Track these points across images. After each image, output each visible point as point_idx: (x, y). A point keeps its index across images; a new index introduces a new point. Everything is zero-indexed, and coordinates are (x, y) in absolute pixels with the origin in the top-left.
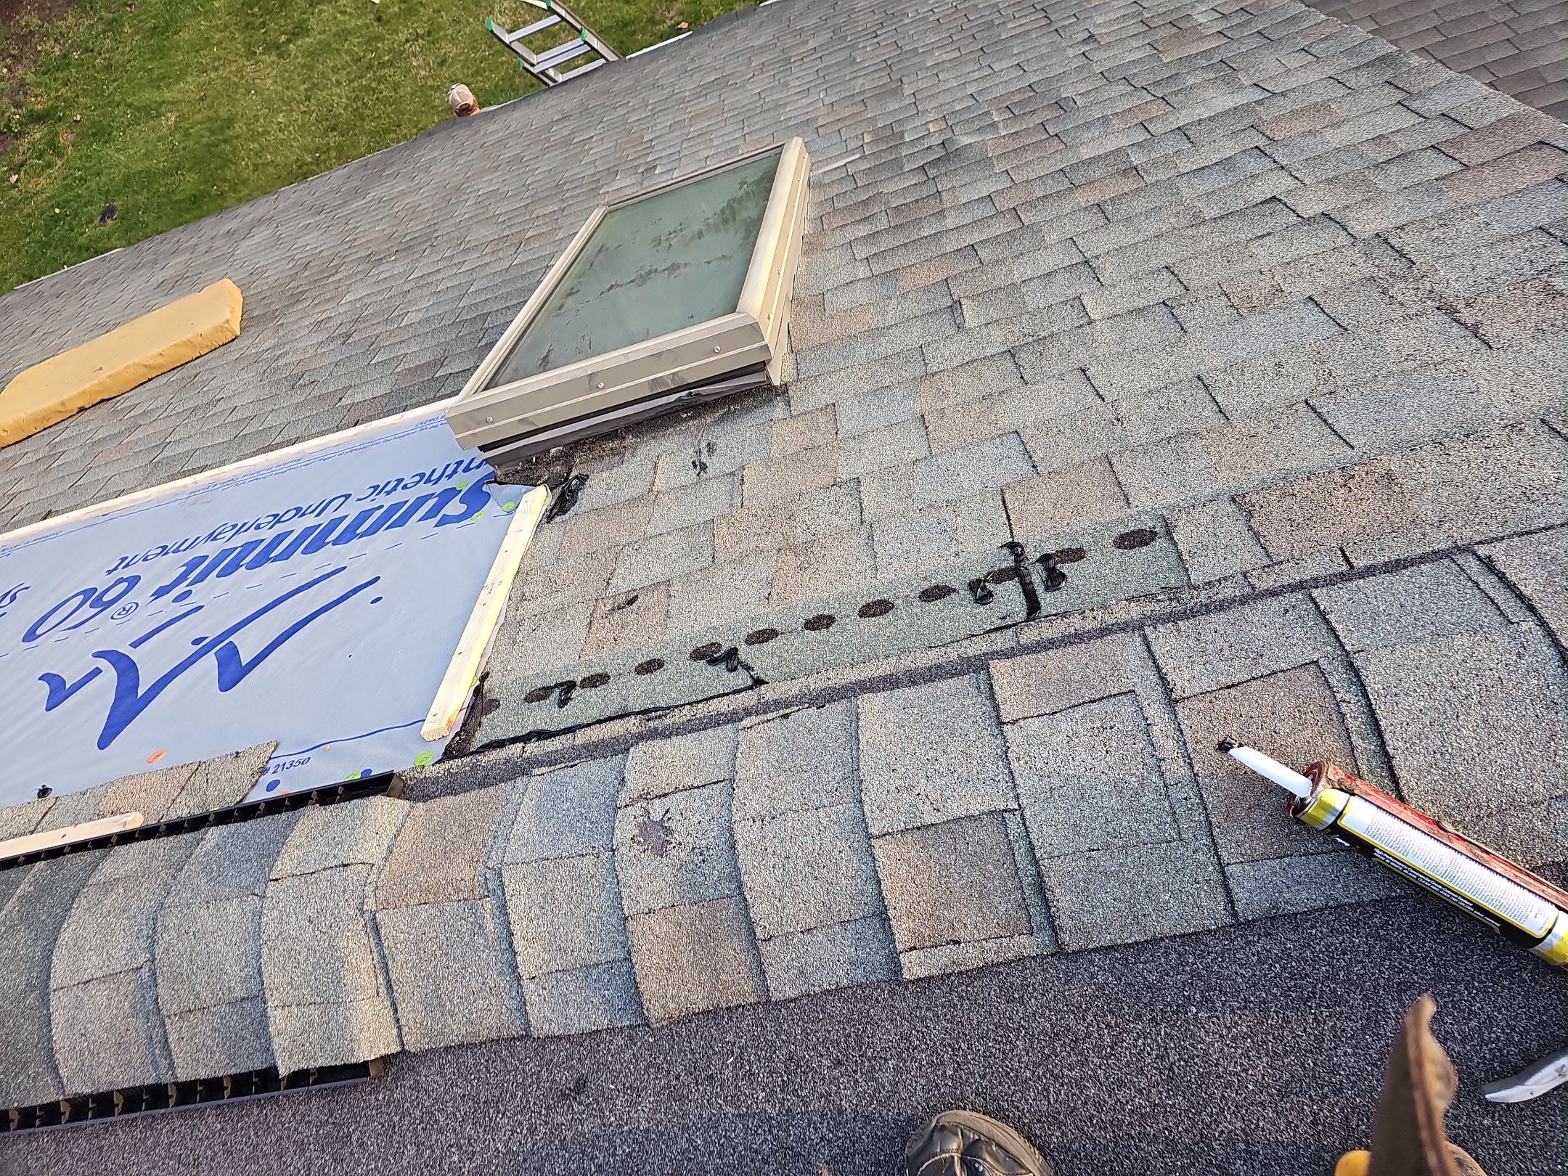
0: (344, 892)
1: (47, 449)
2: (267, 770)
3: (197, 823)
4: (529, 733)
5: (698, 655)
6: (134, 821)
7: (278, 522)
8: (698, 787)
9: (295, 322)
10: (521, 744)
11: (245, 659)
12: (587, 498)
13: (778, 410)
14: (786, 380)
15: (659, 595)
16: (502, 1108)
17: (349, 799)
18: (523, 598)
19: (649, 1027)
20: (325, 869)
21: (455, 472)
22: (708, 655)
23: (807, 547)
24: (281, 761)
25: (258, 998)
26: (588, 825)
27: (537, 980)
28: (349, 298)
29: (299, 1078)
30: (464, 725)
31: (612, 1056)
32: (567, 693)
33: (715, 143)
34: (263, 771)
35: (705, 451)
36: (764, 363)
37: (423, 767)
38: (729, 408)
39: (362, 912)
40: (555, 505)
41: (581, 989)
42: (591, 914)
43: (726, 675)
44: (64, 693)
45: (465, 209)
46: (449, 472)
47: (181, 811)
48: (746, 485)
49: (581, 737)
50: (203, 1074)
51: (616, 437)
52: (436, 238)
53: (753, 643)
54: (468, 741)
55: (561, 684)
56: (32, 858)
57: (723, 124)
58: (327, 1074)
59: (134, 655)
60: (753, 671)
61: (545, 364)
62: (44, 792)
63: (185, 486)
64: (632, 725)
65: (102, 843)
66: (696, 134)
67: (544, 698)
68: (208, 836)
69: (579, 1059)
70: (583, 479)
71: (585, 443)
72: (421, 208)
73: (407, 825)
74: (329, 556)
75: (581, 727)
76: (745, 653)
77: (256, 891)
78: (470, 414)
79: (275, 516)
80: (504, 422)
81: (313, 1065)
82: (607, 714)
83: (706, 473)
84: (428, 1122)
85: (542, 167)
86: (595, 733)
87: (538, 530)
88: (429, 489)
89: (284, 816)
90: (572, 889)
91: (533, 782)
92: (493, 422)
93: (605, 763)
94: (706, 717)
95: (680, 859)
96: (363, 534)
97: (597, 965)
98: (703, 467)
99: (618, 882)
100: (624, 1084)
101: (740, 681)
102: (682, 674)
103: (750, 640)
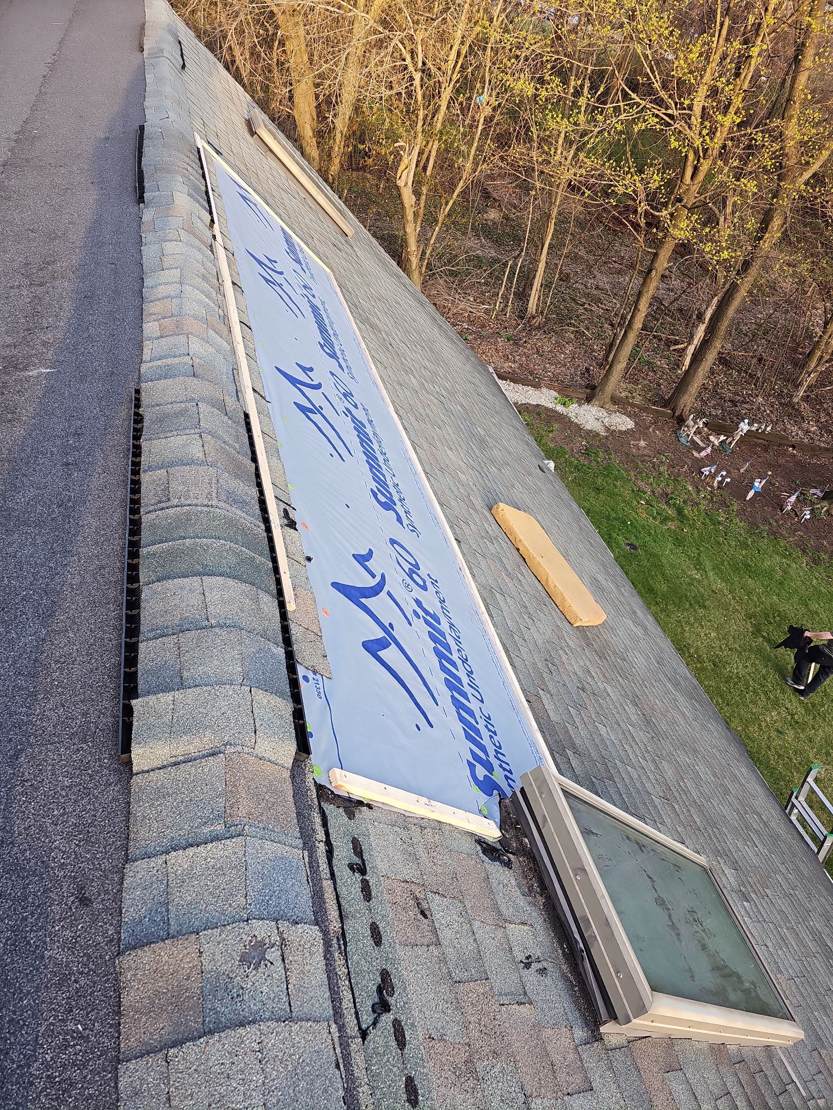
0: (240, 733)
1: (494, 536)
2: (315, 675)
3: (287, 642)
4: (331, 844)
5: (385, 976)
6: (291, 607)
7: (463, 662)
8: (287, 988)
9: (587, 657)
10: (324, 840)
11: (382, 654)
12: (496, 870)
13: (580, 1033)
14: (605, 1038)
15: (429, 937)
16: (82, 843)
17: (295, 729)
18: (423, 828)
19: (118, 954)
20: (254, 719)
21: (504, 769)
22: (385, 985)
23: (473, 1072)
24: (320, 682)
25: (182, 686)
26: (267, 898)
27: (164, 866)
28: (608, 688)
29: (128, 711)
30: (338, 796)
31: (101, 926)
32: (358, 869)
33: (780, 952)
34: (315, 672)
35: (540, 966)
36: (616, 1018)
37: (313, 772)
38: (576, 986)
39: (225, 745)
40: (488, 844)
41: (153, 899)
42: (204, 905)
43: (369, 1003)
44: (361, 561)
46: (504, 765)
47: (295, 630)
48: (516, 1006)
49: (327, 884)
50: (141, 656)
51: (542, 889)
52: (659, 740)
53: (394, 1026)
54: (328, 800)
55: (364, 864)
56: (274, 560)
57: (796, 958)
58: (128, 728)
59: (383, 594)
60: (373, 1029)
61: (587, 833)
62: (309, 559)
63: (480, 608)
64: (335, 925)
65: (280, 593)
66: (783, 934)
67: (355, 852)
68: (279, 649)
69: (104, 900)
70: (508, 864)
71: (534, 864)
72: (677, 728)
73: (276, 767)
74: (444, 694)
75: (335, 884)
76: (387, 1019)
77: (245, 680)
78: (545, 782)
79: (467, 660)
80: (542, 805)
81: (135, 719)
82: (343, 902)
83: (523, 969)
84: (83, 793)
85: (726, 810)
86: (329, 896)
87: (472, 834)
88: (492, 753)
89: (288, 690)
90: (224, 889)
91: (298, 852)
92: (541, 797)
93: (309, 906)
94: (339, 988)
95: (236, 976)
96: (459, 714)
97: (168, 910)
98: (528, 966)
99: (224, 925)
100: (79, 936)
101: (365, 1017)
102: (370, 963)
103: (397, 1024)
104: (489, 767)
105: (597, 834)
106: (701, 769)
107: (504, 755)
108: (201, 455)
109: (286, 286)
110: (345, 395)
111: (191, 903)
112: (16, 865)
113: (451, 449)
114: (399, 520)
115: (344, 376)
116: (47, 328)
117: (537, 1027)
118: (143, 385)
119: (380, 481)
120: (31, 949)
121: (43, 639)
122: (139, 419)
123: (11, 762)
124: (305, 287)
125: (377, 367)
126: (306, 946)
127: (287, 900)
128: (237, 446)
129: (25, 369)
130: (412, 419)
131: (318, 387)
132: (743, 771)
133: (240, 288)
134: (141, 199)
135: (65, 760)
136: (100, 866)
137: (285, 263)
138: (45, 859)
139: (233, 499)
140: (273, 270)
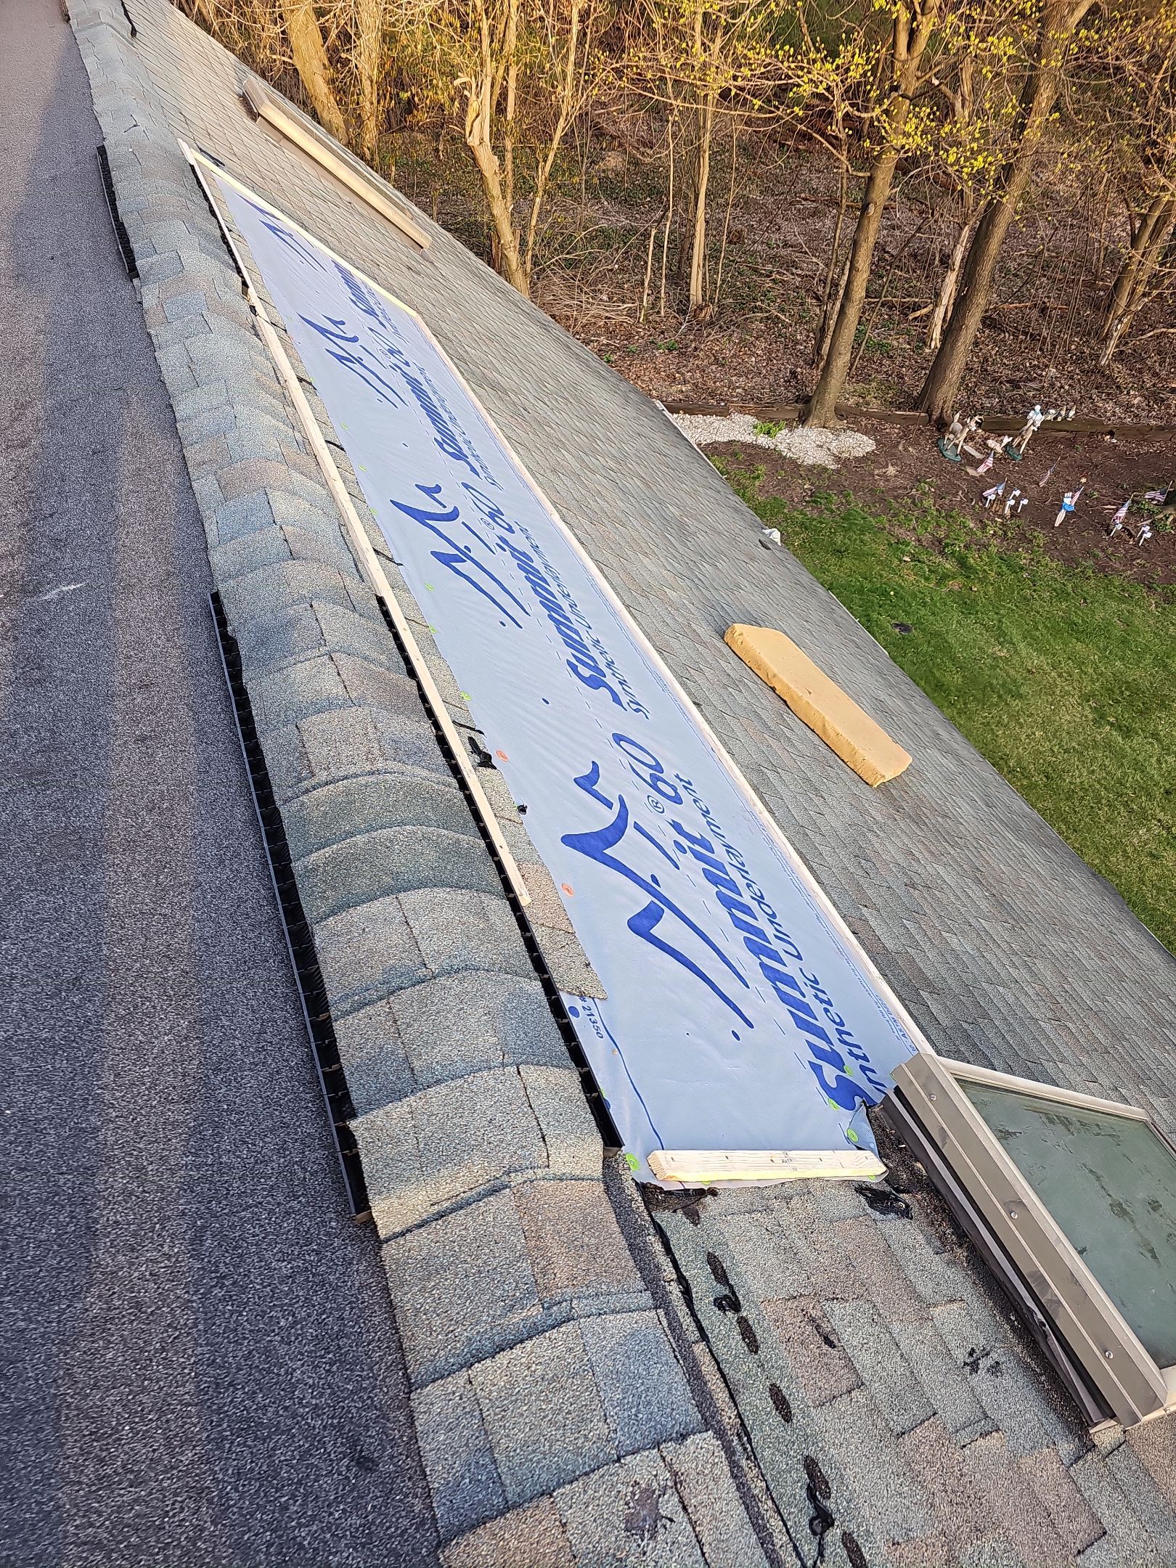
0: (523, 1147)
1: (738, 677)
2: (584, 1000)
3: (539, 964)
4: (686, 1280)
5: (810, 1465)
6: (524, 900)
7: (759, 903)
8: (703, 1554)
9: (902, 830)
10: (675, 1276)
11: (657, 931)
12: (893, 1226)
13: (1067, 1447)
14: (1098, 1441)
15: (846, 1378)
16: (335, 1368)
17: (592, 1111)
18: (788, 1199)
19: (438, 1546)
20: (536, 1118)
21: (857, 1057)
22: (817, 1486)
24: (594, 1011)
25: (416, 1085)
26: (633, 1410)
27: (468, 1387)
28: (941, 869)
29: (348, 1139)
30: (670, 1193)
31: (401, 1500)
32: (728, 1304)
34: (582, 996)
35: (990, 1361)
36: (1113, 1416)
37: (629, 1169)
38: (1041, 1375)
40: (872, 1190)
41: (467, 1445)
42: (547, 1444)
43: (805, 1521)
44: (589, 787)
45: (1057, 945)
46: (855, 1050)
47: (540, 935)
48: (981, 1441)
49: (700, 1349)
50: (341, 1044)
51: (959, 1237)
52: (1022, 928)
53: (845, 1546)
54: (659, 1204)
55: (734, 1293)
56: (485, 833)
58: (354, 1167)
59: (630, 830)
60: (821, 1563)
61: (1003, 1136)
62: (522, 809)
63: (755, 805)
64: (729, 1415)
65: (506, 886)
68: (534, 983)
69: (393, 1457)
70: (906, 1213)
71: (940, 1200)
72: (1036, 899)
73: (584, 1183)
74: (748, 963)
75: (707, 1342)
76: (833, 1535)
77: (506, 1056)
78: (931, 1076)
79: (762, 897)
80: (935, 1112)
81: (362, 1152)
82: (726, 1371)
83: (971, 1374)
84: (313, 1282)
85: (1128, 1008)
86: (708, 1368)
87: (846, 1183)
88: (834, 1036)
89: (564, 1049)
90: (569, 1413)
91: (651, 1314)
92: (931, 1100)
93: (689, 1398)
94: (763, 1519)
95: (627, 1556)
96: (777, 989)
97: (494, 1462)
98: (974, 1367)
99: (587, 1474)
100: (373, 1523)
101: (806, 1548)
102: (786, 1454)
103: (848, 1539)
104: (837, 1062)
105: (1015, 1133)
106: (1081, 952)
107: (850, 1034)
108: (341, 690)
109: (367, 360)
110: (492, 516)
111: (525, 1444)
112: (247, 1420)
113: (646, 554)
114: (616, 699)
115: (479, 483)
116: (51, 515)
117: (1013, 1463)
118: (222, 588)
119: (574, 644)
120: (308, 1556)
121: (186, 1038)
122: (230, 645)
123: (194, 1250)
124: (391, 352)
125: (518, 453)
126: (706, 1472)
127: (661, 1406)
128: (383, 658)
129: (36, 592)
130: (585, 522)
131: (453, 516)
132: (1130, 936)
133: (310, 384)
134: (133, 272)
135: (273, 1234)
136: (373, 1401)
137: (356, 322)
138: (288, 1403)
139: (403, 751)
140: (342, 338)
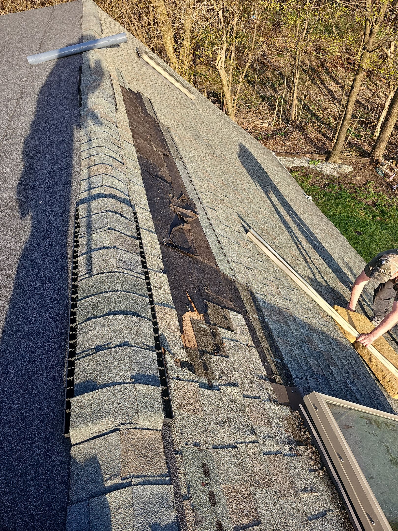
3: (159, 346)
16: (45, 492)
17: (163, 404)
20: (137, 405)
25: (97, 387)
27: (88, 507)
29: (69, 406)
39: (120, 425)
50: (76, 369)
56: (151, 296)
65: (154, 316)
67: (205, 474)
68: (153, 353)
73: (152, 431)
80: (317, 415)
81: (72, 411)
84: (46, 458)
86: (188, 511)
89: (159, 379)
91: (167, 487)
92: (316, 411)
105: (351, 427)
108: (108, 242)
113: (253, 203)
134: (80, 105)
135: (37, 437)
139: (126, 265)
